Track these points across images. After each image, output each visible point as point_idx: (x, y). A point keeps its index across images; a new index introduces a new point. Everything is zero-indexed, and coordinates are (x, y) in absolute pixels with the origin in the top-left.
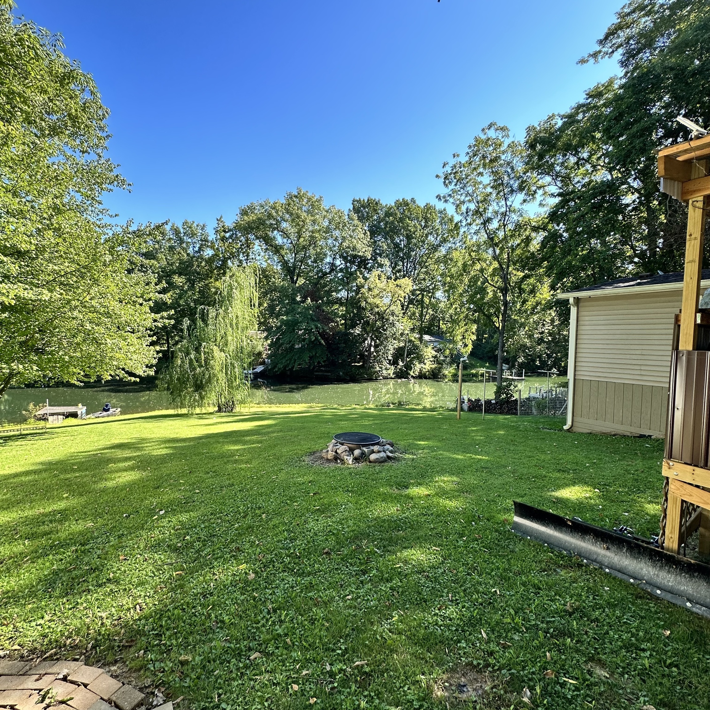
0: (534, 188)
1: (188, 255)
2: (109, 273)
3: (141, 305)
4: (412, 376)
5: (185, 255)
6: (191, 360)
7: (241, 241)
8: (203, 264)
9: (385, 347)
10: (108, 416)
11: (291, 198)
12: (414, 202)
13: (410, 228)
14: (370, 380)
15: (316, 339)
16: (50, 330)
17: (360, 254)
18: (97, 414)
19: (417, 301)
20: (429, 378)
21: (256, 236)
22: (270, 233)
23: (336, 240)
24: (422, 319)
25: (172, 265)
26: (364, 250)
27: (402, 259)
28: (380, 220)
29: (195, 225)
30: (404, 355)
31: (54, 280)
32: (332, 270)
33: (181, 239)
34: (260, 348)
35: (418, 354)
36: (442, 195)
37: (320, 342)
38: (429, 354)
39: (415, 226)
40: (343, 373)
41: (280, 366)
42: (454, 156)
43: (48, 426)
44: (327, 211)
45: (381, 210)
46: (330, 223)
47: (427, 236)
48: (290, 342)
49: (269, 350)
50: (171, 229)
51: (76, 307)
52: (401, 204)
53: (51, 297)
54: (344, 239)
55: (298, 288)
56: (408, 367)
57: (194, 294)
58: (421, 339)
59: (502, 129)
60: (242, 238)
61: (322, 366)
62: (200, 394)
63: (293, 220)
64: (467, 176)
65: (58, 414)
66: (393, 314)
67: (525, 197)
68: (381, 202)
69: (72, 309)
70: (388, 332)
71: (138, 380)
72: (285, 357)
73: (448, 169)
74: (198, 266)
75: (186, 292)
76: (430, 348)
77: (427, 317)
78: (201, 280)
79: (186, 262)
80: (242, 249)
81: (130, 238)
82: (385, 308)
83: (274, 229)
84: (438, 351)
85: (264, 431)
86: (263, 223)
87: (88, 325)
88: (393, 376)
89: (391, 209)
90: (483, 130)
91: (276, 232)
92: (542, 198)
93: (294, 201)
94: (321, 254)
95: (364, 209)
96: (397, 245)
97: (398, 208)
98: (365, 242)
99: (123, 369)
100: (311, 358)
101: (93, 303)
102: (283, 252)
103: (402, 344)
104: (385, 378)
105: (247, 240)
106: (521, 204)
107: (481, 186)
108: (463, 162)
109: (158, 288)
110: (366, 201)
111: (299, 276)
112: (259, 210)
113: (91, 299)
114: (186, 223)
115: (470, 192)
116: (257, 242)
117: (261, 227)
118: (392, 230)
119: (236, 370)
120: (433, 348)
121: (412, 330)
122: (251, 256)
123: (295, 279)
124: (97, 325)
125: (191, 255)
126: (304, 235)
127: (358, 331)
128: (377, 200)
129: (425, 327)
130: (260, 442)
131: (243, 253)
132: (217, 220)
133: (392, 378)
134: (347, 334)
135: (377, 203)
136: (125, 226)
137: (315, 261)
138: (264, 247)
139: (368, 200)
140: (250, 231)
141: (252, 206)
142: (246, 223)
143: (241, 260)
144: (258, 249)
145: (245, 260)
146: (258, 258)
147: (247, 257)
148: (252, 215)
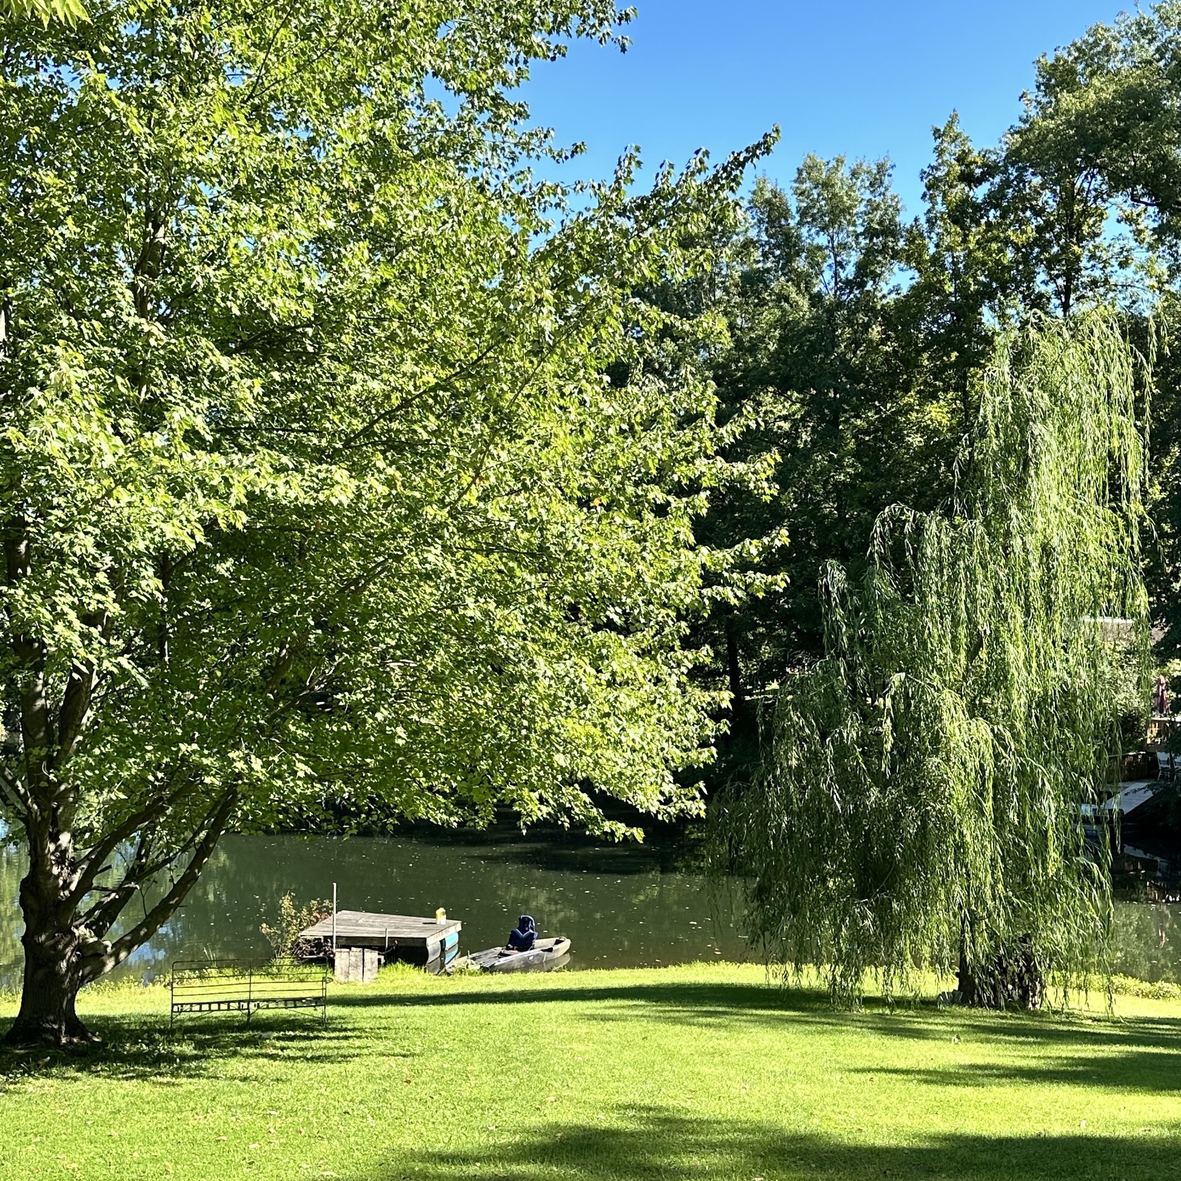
1: (816, 300)
2: (552, 383)
3: (661, 510)
5: (804, 303)
6: (842, 751)
7: (1038, 212)
8: (875, 332)
10: (527, 967)
16: (351, 625)
18: (490, 957)
21: (1114, 176)
25: (753, 349)
29: (844, 172)
31: (368, 432)
33: (787, 236)
43: (333, 990)
50: (753, 205)
51: (436, 530)
53: (359, 496)
57: (838, 465)
60: (1046, 195)
62: (882, 911)
65: (365, 943)
69: (421, 540)
71: (639, 834)
74: (855, 343)
75: (806, 455)
78: (867, 400)
79: (808, 330)
80: (1045, 246)
81: (625, 234)
86: (1150, 110)
87: (470, 601)
99: (587, 785)
101: (494, 511)
105: (1068, 199)
109: (729, 432)
112: (1128, 54)
113: (484, 498)
114: (810, 168)
116: (1117, 205)
117: (1140, 129)
119: (1046, 805)
122: (1088, 271)
124: (503, 601)
125: (829, 298)
131: (1051, 263)
132: (937, 134)
136: (611, 181)
138: (1150, 219)
140: (1085, 158)
141: (1096, 44)
142: (1068, 122)
143: (1041, 296)
144: (1121, 236)
145: (1058, 294)
146: (1119, 276)
147: (1069, 280)
148: (1095, 81)
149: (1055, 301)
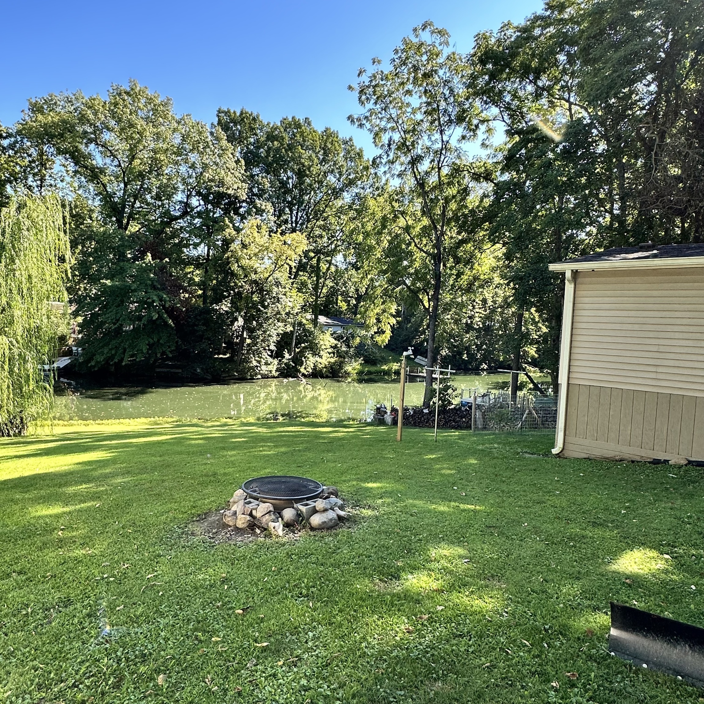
0: (475, 122)
4: (303, 375)
7: (30, 156)
9: (265, 332)
11: (120, 94)
12: (309, 124)
13: (303, 161)
14: (242, 379)
15: (160, 317)
17: (230, 192)
19: (312, 266)
20: (327, 377)
21: (58, 149)
22: (82, 147)
23: (193, 166)
24: (317, 292)
26: (235, 187)
27: (291, 205)
28: (258, 145)
30: (291, 343)
32: (185, 214)
34: (63, 330)
35: (311, 342)
36: (356, 116)
37: (166, 323)
38: (327, 343)
39: (310, 158)
40: (202, 369)
41: (100, 358)
42: (374, 62)
44: (179, 123)
45: (261, 129)
46: (183, 140)
47: (325, 174)
48: (118, 320)
49: (80, 332)
52: (290, 124)
54: (205, 167)
55: (129, 237)
56: (298, 360)
58: (315, 322)
59: (439, 32)
60: (32, 150)
61: (168, 359)
63: (122, 129)
64: (390, 94)
66: (278, 284)
67: (465, 133)
68: (261, 118)
70: (270, 311)
72: (107, 344)
73: (365, 79)
76: (328, 334)
77: (325, 291)
80: (32, 168)
82: (266, 275)
83: (90, 141)
84: (338, 338)
85: (96, 473)
86: (71, 129)
88: (276, 374)
89: (276, 129)
90: (415, 30)
91: (92, 146)
92: (485, 137)
93: (124, 100)
94: (168, 186)
95: (235, 125)
96: (284, 184)
97: (285, 130)
98: (237, 174)
100: (151, 346)
102: (105, 180)
103: (289, 329)
104: (265, 377)
105: (41, 154)
106: (459, 141)
107: (409, 110)
108: (386, 72)
110: (238, 114)
111: (131, 217)
112: (64, 107)
115: (393, 116)
116: (59, 160)
117: (68, 135)
118: (276, 160)
119: (29, 366)
120: (332, 335)
121: (304, 309)
122: (48, 181)
123: (125, 221)
126: (140, 155)
127: (225, 306)
128: (255, 114)
129: (321, 304)
130: (96, 496)
131: (34, 175)
133: (274, 377)
134: (208, 311)
135: (254, 119)
137: (158, 197)
138: (71, 167)
139: (242, 113)
140: (48, 140)
141: (52, 100)
142: (41, 125)
143: (30, 186)
144: (61, 171)
145: (37, 186)
146: (60, 185)
147: (42, 182)
148: (51, 113)
149: (36, 189)
